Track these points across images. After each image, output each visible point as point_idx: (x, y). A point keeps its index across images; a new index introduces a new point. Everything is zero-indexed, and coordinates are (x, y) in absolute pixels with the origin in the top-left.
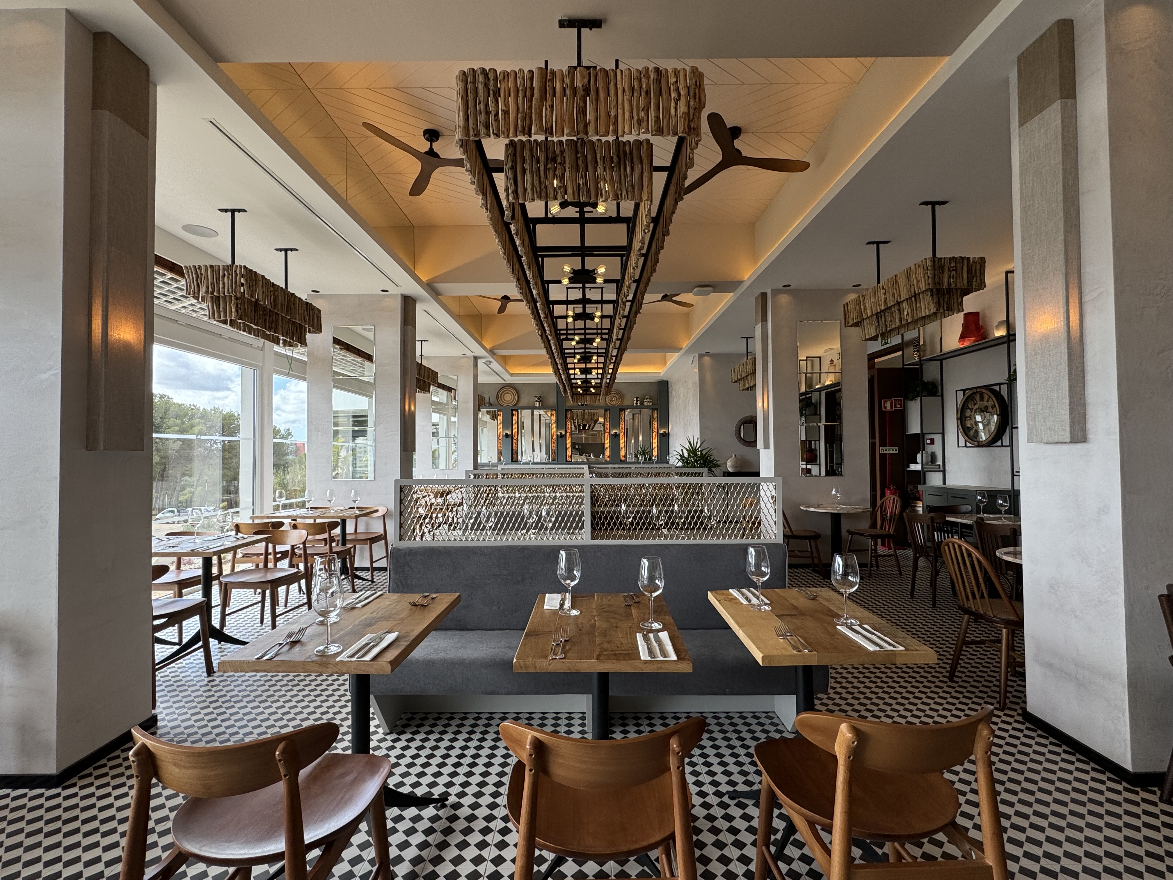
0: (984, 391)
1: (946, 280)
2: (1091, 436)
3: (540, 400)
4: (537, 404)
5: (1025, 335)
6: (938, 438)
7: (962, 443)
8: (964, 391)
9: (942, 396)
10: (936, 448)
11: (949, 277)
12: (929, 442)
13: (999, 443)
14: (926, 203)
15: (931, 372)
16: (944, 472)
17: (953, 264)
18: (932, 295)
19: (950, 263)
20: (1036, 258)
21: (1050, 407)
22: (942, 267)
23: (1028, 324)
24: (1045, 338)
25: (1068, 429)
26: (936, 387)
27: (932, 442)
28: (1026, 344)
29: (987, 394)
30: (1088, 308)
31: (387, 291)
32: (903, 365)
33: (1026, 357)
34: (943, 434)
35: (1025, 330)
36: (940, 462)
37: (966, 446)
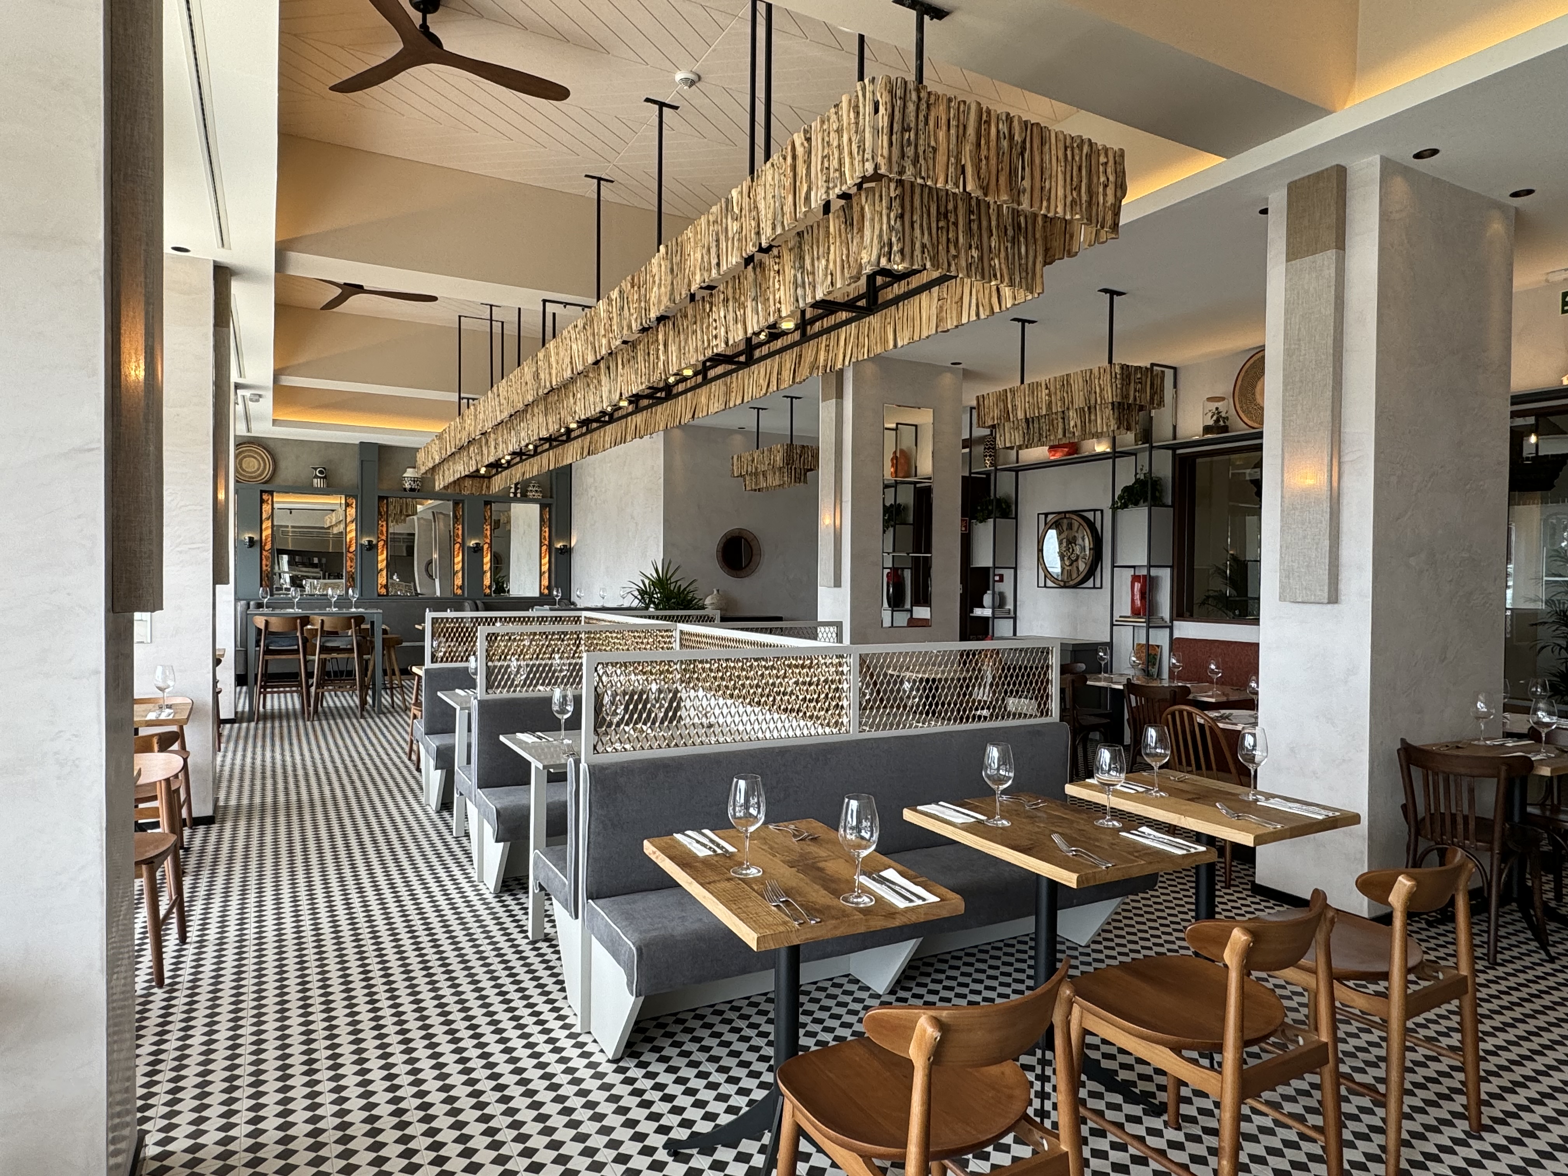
0: (1075, 517)
1: (1132, 393)
2: (1342, 598)
3: (326, 475)
4: (317, 483)
5: (1282, 487)
6: (1008, 574)
7: (1042, 584)
8: (1046, 515)
9: (1016, 518)
10: (1006, 587)
11: (1135, 390)
12: (997, 578)
13: (1090, 583)
14: (1105, 291)
15: (1004, 486)
16: (1015, 619)
17: (1139, 376)
18: (1113, 409)
19: (1136, 373)
20: (1299, 408)
21: (1308, 566)
22: (1129, 376)
23: (1285, 475)
24: (1306, 493)
25: (1326, 588)
26: (1009, 507)
27: (1001, 579)
28: (1282, 497)
29: (1076, 521)
30: (1346, 468)
31: (186, 250)
32: (971, 473)
33: (1282, 511)
34: (1015, 569)
35: (1283, 481)
36: (1010, 606)
37: (1045, 586)
